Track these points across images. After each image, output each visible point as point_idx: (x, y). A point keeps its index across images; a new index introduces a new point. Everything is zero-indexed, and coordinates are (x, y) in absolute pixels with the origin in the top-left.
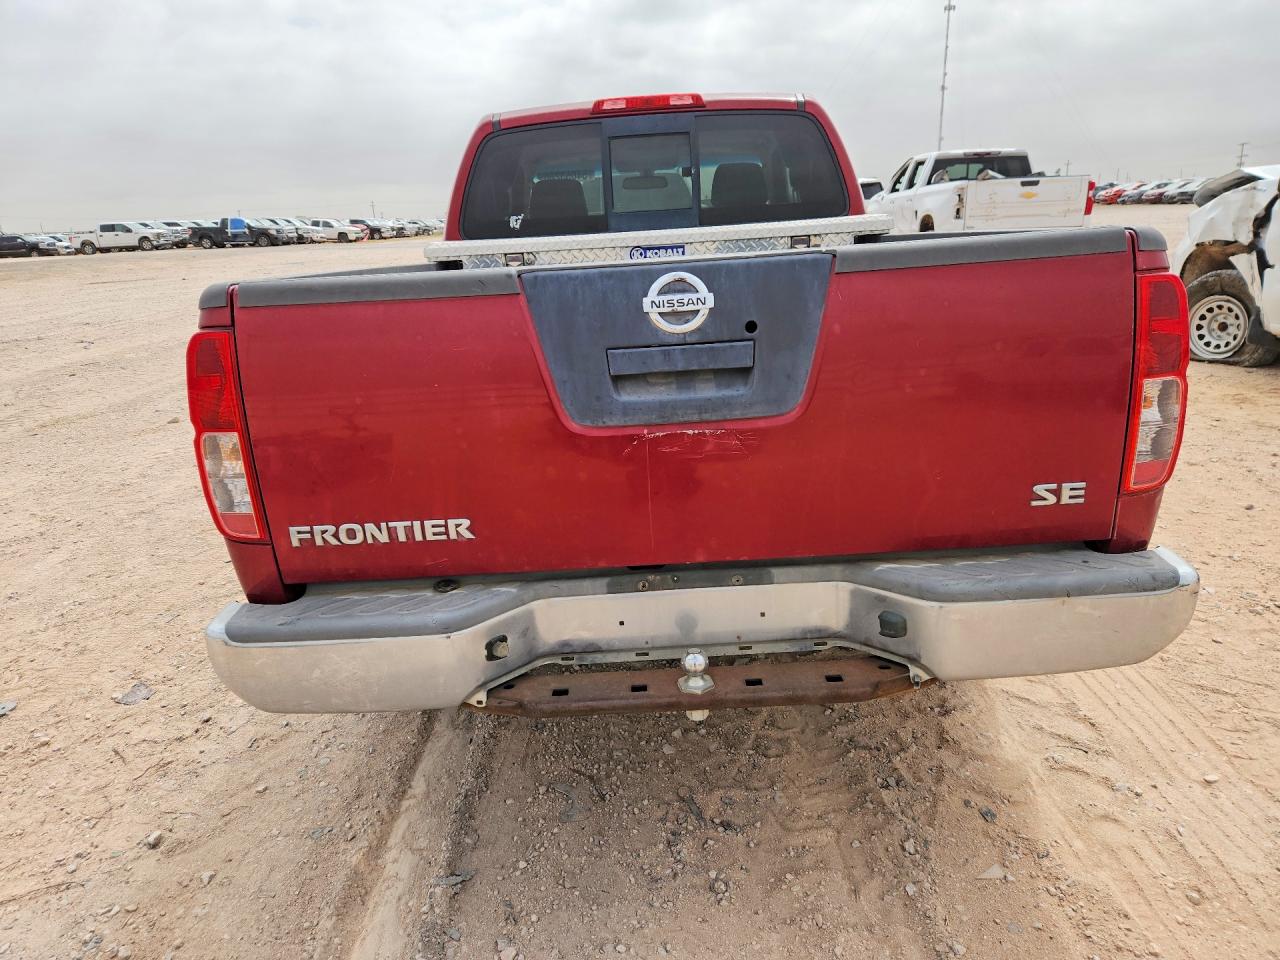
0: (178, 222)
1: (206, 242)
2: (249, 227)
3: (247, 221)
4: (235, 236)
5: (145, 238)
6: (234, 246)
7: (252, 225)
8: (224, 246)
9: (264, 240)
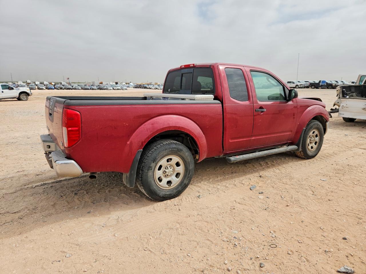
0: (309, 81)
1: (313, 87)
2: (327, 83)
3: (327, 81)
4: (322, 85)
5: (297, 85)
6: (322, 88)
7: (328, 82)
8: (318, 88)
9: (330, 87)
